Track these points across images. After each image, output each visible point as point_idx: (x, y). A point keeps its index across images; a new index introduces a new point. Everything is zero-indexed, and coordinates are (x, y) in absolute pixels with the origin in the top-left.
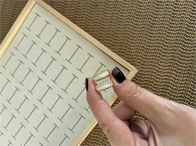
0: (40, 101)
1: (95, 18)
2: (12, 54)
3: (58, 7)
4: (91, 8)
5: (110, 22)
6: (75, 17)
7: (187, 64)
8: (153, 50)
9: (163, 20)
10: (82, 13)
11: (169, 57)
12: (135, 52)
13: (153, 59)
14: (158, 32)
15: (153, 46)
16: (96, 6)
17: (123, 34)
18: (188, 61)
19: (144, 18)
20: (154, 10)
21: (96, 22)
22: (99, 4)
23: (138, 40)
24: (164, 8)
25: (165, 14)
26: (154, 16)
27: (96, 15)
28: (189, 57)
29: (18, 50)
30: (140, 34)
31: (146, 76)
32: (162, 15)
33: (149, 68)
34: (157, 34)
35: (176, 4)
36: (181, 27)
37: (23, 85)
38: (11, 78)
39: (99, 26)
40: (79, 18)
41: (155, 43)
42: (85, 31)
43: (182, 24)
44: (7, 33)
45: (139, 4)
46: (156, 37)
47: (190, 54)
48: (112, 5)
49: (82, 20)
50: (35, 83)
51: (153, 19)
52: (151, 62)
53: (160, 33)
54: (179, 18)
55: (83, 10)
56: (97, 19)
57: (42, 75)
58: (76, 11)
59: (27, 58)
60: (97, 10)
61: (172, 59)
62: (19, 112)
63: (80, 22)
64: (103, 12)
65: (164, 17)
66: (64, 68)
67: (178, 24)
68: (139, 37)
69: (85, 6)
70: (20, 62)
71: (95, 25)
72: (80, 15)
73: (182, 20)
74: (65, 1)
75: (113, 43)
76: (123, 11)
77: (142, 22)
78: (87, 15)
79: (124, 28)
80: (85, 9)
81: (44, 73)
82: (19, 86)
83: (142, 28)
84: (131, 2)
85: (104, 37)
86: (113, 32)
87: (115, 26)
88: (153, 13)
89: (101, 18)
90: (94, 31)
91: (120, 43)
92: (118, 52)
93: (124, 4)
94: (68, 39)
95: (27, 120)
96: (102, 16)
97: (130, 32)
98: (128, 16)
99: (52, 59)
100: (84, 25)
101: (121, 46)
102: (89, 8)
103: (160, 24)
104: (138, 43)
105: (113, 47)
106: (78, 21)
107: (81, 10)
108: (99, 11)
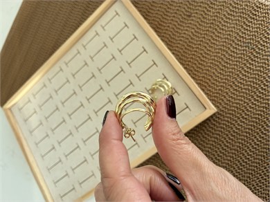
0: (96, 113)
2: (79, 52)
3: (142, 8)
4: (182, 18)
5: (201, 41)
6: (160, 24)
8: (244, 89)
10: (169, 21)
11: (263, 103)
12: (221, 86)
13: (242, 100)
14: (259, 68)
15: (247, 85)
16: (189, 16)
17: (212, 60)
19: (246, 47)
20: (261, 39)
21: (183, 37)
22: (193, 15)
23: (230, 72)
26: (259, 46)
27: (185, 28)
29: (85, 49)
30: (234, 65)
31: (226, 119)
33: (232, 110)
34: (256, 70)
37: (82, 90)
38: (71, 79)
39: (186, 42)
40: (165, 27)
41: (250, 81)
42: (167, 45)
45: (245, 27)
46: (254, 74)
48: (209, 20)
49: (167, 30)
50: (95, 92)
51: (257, 50)
52: (237, 103)
53: (260, 71)
56: (185, 33)
57: (104, 85)
58: (163, 18)
59: (93, 60)
60: (190, 22)
61: (266, 108)
62: (71, 118)
64: (196, 25)
66: (131, 83)
68: (232, 69)
69: (176, 13)
70: (84, 63)
71: (181, 40)
72: (166, 23)
74: (153, 2)
75: (198, 67)
76: (221, 31)
77: (241, 50)
78: (175, 25)
79: (217, 53)
80: (174, 17)
81: (108, 83)
82: (77, 89)
83: (239, 58)
84: (234, 22)
85: (188, 58)
86: (201, 54)
87: (206, 47)
88: (259, 42)
89: (190, 34)
90: (177, 47)
91: (206, 70)
92: (200, 80)
93: (225, 22)
94: (145, 50)
95: (77, 129)
96: (193, 31)
97: (222, 59)
98: (225, 38)
99: (120, 70)
100: (168, 36)
101: (206, 74)
102: (180, 17)
103: (265, 59)
104: (228, 76)
105: (196, 73)
106: (162, 30)
107: (170, 17)
108: (191, 23)
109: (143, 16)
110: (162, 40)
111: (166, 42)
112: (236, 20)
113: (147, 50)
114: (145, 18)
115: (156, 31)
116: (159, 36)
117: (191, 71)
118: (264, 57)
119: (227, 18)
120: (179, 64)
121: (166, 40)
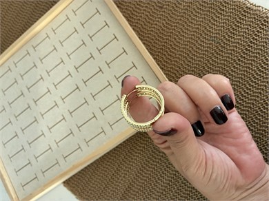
0: (63, 99)
1: (155, 23)
2: (48, 36)
4: (154, 9)
5: (171, 33)
6: (132, 14)
7: (243, 110)
9: (234, 50)
10: (142, 11)
14: (223, 62)
16: (161, 8)
17: (181, 51)
18: (246, 107)
19: (212, 41)
20: (227, 34)
21: (154, 28)
22: (165, 7)
23: (197, 64)
24: (239, 36)
25: (238, 43)
26: (225, 41)
27: (157, 19)
28: (248, 103)
29: (55, 33)
30: (201, 57)
32: (235, 43)
34: (221, 63)
35: (258, 31)
36: (252, 64)
37: (49, 76)
38: (39, 64)
39: (157, 33)
40: (137, 16)
42: (138, 34)
43: (254, 60)
44: (47, 11)
45: (212, 21)
46: (218, 67)
47: (251, 100)
48: (180, 13)
49: (139, 20)
50: (63, 78)
51: (222, 44)
53: (224, 64)
54: (254, 53)
55: (144, 8)
56: (156, 24)
57: (73, 71)
58: (136, 7)
59: (62, 46)
60: (161, 13)
62: (36, 105)
63: (136, 21)
64: (167, 17)
65: (236, 46)
66: (101, 70)
67: (249, 60)
68: (199, 61)
69: (149, 4)
70: (53, 48)
71: (152, 31)
72: (139, 13)
73: (257, 57)
75: (167, 58)
76: (191, 24)
77: (208, 44)
78: (147, 15)
79: (185, 45)
80: (147, 7)
81: (76, 69)
82: (45, 75)
83: (205, 51)
84: (203, 16)
85: (158, 49)
86: (171, 45)
87: (175, 39)
88: (224, 37)
89: (161, 25)
90: (148, 37)
91: (175, 61)
92: (169, 71)
93: (194, 15)
94: (116, 38)
95: (42, 115)
96: (164, 22)
97: (190, 52)
98: (194, 32)
99: (90, 56)
100: (140, 26)
101: (175, 65)
102: (151, 7)
103: (228, 53)
104: (194, 67)
105: (165, 63)
106: (135, 19)
107: (142, 7)
108: (162, 15)
109: (117, 4)
110: (134, 29)
111: (138, 31)
112: (204, 14)
113: (118, 37)
114: (118, 7)
115: (128, 20)
116: (131, 25)
117: (161, 61)
118: (229, 51)
119: (196, 12)
120: (149, 55)
121: (138, 29)
